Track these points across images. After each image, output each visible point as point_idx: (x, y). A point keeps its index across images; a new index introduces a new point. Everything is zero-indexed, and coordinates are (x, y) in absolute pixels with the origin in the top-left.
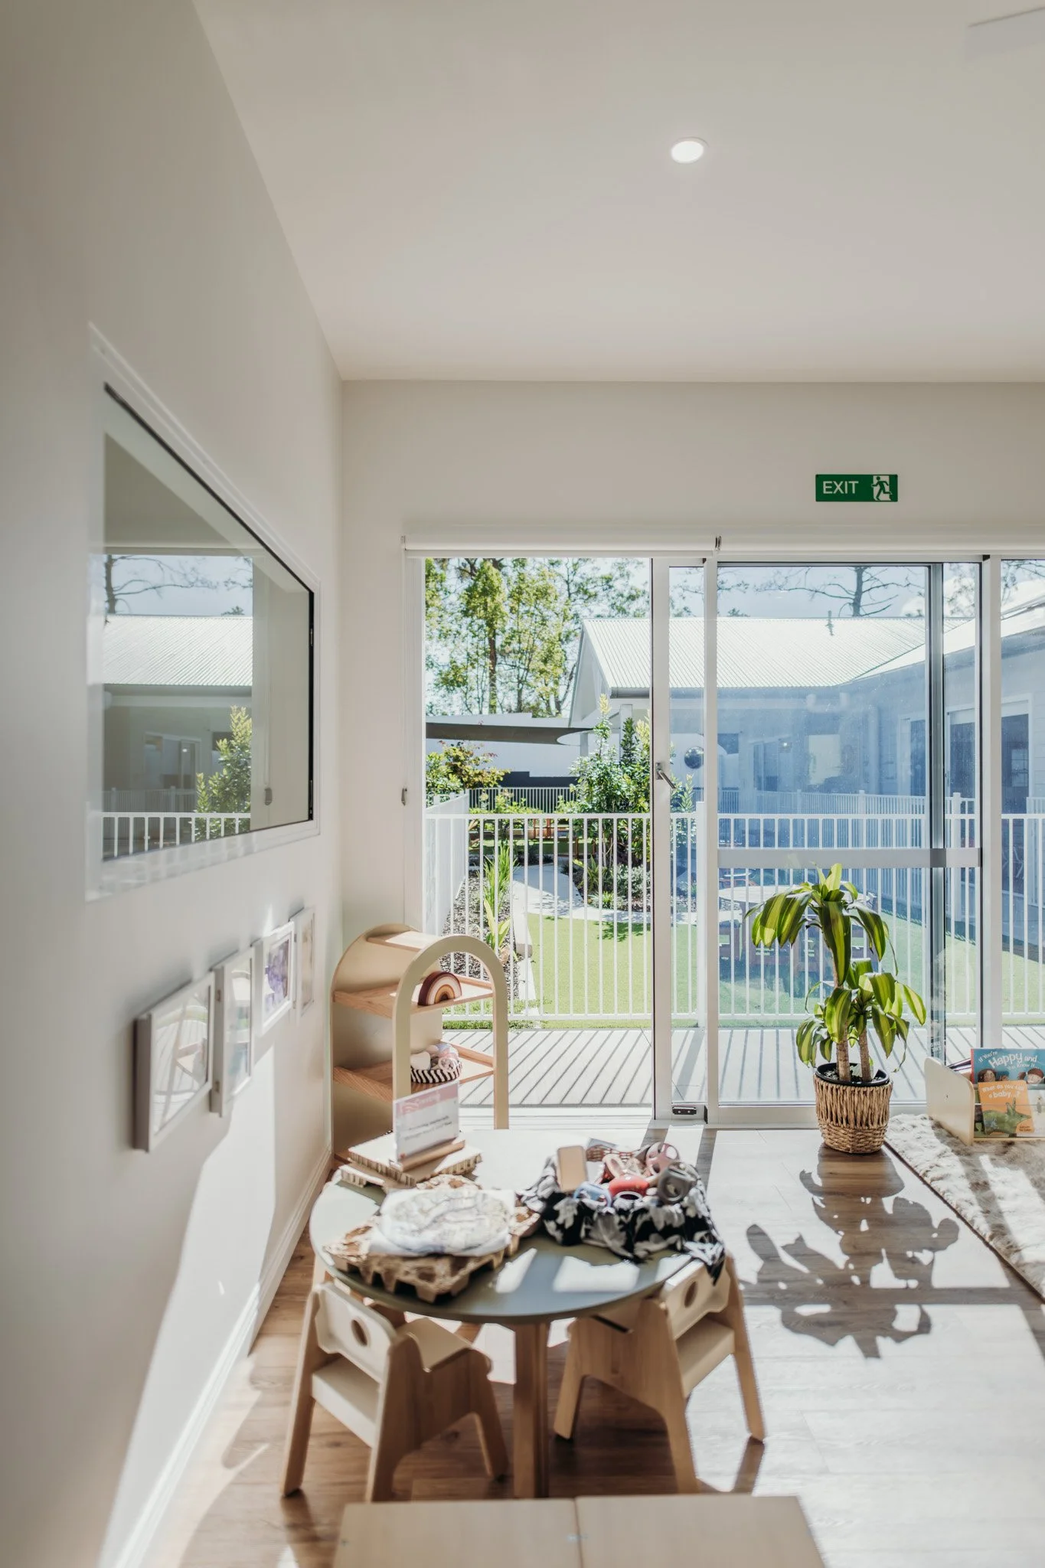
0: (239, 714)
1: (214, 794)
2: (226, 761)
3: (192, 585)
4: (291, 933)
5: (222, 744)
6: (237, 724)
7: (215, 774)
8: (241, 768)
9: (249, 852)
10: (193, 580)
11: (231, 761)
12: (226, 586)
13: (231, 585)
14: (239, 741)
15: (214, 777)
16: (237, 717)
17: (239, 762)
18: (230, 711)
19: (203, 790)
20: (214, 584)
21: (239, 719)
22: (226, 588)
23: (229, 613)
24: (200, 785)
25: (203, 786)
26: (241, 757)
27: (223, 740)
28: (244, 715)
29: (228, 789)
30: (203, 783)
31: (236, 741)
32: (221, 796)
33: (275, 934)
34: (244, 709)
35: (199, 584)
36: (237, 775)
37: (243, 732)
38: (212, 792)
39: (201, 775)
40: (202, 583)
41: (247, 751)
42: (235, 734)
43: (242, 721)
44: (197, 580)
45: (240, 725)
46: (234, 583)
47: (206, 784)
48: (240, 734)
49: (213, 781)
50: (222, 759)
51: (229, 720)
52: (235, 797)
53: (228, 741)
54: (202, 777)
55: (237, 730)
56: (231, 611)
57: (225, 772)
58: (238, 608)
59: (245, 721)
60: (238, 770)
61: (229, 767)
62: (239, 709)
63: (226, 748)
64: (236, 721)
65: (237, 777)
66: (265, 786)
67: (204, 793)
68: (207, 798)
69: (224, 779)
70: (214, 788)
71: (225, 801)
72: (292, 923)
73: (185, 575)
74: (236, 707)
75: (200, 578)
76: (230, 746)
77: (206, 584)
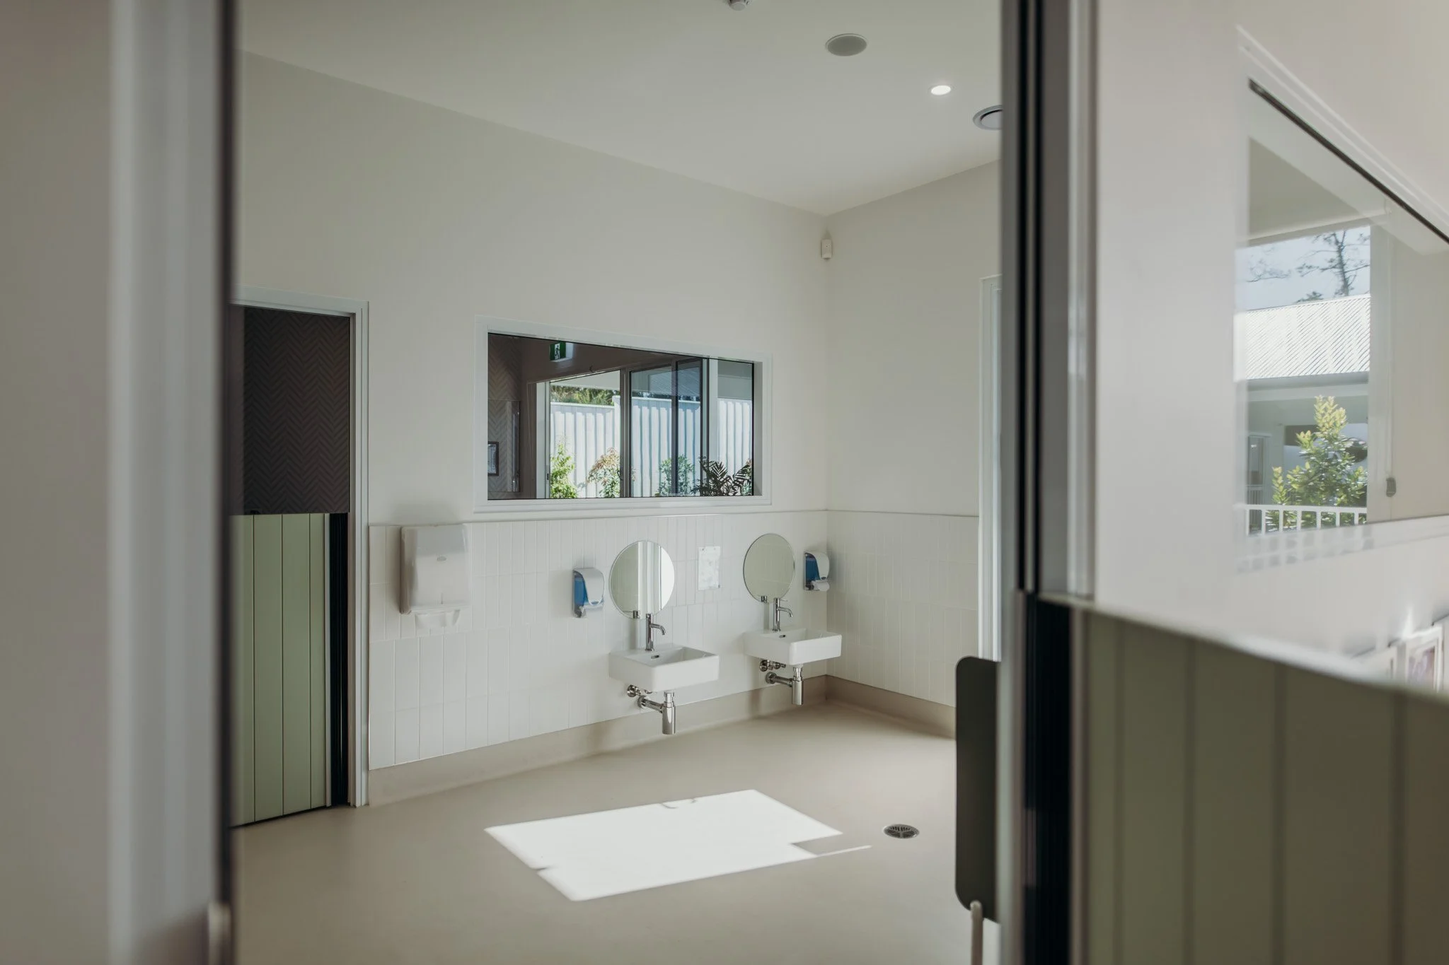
0: (1326, 404)
1: (1294, 489)
2: (1310, 454)
3: (1260, 278)
4: (1438, 640)
5: (1304, 437)
6: (1323, 415)
7: (1295, 469)
8: (1329, 461)
9: (1369, 545)
10: (1260, 272)
11: (1317, 453)
12: (1300, 272)
13: (1305, 270)
14: (1326, 433)
15: (1295, 471)
16: (1323, 407)
17: (1326, 455)
18: (1315, 401)
19: (1282, 484)
20: (1286, 272)
21: (1326, 409)
22: (1299, 274)
23: (1304, 300)
24: (1277, 479)
25: (1280, 480)
26: (1329, 450)
27: (1305, 433)
28: (1332, 404)
29: (1311, 484)
30: (1281, 478)
31: (1322, 433)
32: (1302, 490)
33: (1419, 639)
34: (1331, 398)
35: (1267, 275)
36: (1324, 469)
37: (1331, 423)
38: (1291, 487)
39: (1278, 470)
40: (1271, 274)
41: (1336, 443)
42: (1321, 425)
43: (1330, 411)
44: (1265, 272)
45: (1327, 415)
46: (1310, 267)
47: (1285, 479)
48: (1327, 425)
49: (1292, 475)
50: (1304, 452)
51: (1312, 411)
52: (1322, 492)
53: (1312, 433)
54: (1280, 472)
55: (1324, 421)
56: (1306, 298)
57: (1308, 466)
58: (1314, 293)
59: (1334, 411)
60: (1326, 464)
61: (1313, 461)
62: (1326, 399)
63: (1309, 441)
64: (1323, 412)
65: (1325, 470)
66: (1387, 476)
67: (1282, 487)
68: (1284, 493)
69: (1307, 474)
70: (1294, 482)
71: (1308, 497)
72: (1438, 629)
73: (1252, 269)
74: (1321, 397)
75: (1268, 269)
76: (1314, 438)
77: (1276, 274)
